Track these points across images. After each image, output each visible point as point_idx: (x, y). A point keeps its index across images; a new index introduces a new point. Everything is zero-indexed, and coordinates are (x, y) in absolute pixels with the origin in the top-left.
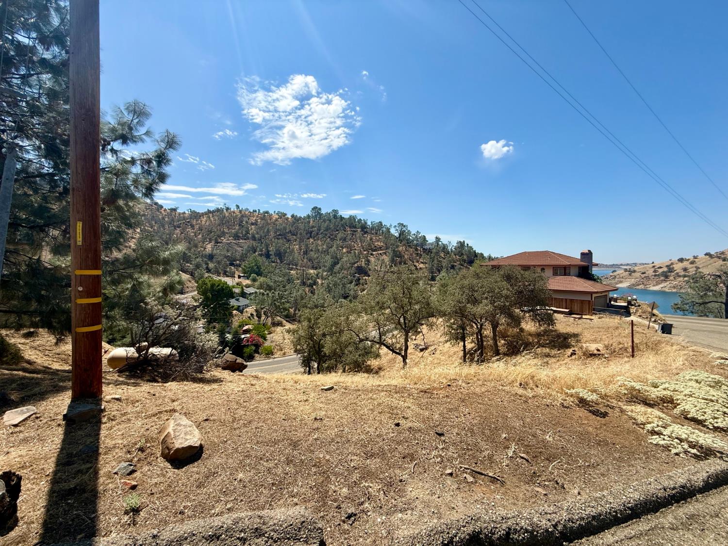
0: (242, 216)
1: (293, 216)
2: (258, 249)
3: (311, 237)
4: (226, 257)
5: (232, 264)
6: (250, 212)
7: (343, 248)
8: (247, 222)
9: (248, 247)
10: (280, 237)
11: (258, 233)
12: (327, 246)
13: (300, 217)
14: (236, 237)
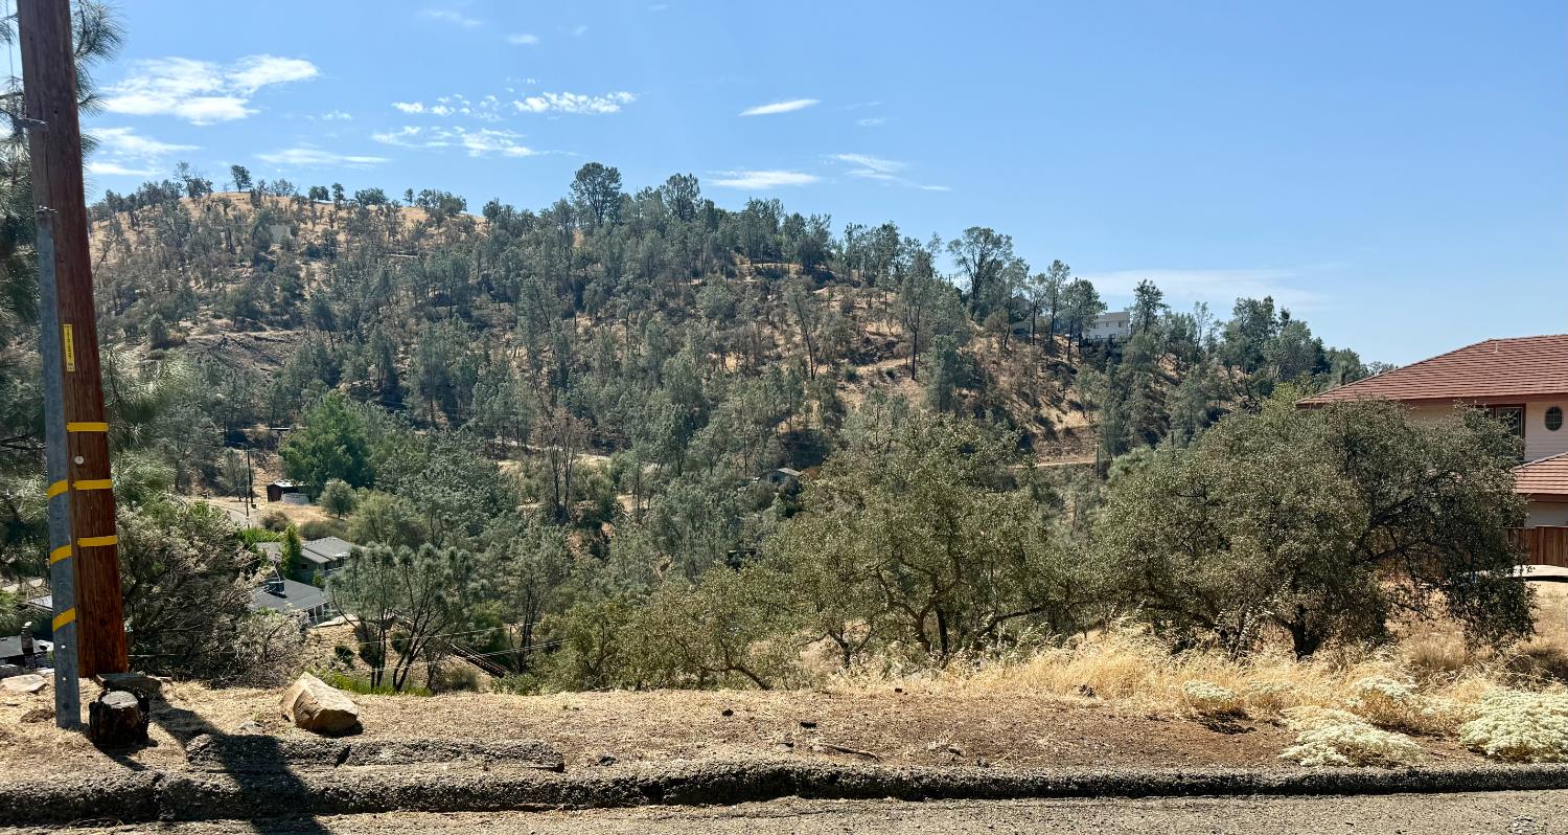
0: (266, 219)
1: (492, 211)
2: (348, 367)
3: (579, 304)
4: (210, 407)
5: (235, 439)
6: (299, 199)
7: (721, 350)
8: (287, 246)
9: (303, 359)
10: (442, 310)
11: (339, 295)
12: (655, 347)
13: (528, 218)
14: (246, 314)
